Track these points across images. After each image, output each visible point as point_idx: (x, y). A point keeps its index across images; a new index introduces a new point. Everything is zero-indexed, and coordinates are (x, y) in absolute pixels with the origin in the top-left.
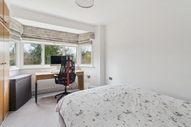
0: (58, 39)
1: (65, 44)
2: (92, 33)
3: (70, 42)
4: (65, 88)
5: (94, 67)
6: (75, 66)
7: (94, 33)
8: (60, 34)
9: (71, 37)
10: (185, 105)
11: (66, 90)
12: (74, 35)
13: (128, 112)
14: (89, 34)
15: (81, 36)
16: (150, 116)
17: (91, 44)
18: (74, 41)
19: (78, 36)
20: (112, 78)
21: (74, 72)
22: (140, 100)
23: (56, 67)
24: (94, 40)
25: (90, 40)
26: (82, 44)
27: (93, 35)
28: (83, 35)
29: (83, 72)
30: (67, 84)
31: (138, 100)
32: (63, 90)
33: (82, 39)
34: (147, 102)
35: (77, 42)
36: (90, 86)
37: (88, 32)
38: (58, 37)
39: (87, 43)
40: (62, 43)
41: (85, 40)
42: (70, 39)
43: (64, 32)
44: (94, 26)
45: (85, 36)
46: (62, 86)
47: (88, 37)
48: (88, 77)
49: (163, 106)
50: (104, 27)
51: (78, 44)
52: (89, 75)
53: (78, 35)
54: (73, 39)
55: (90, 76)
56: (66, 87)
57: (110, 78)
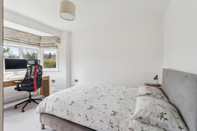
0: (14, 39)
1: (24, 46)
2: (58, 38)
3: (30, 44)
4: (29, 95)
5: (60, 71)
6: (43, 71)
7: (59, 38)
8: (17, 33)
9: (32, 38)
10: (126, 88)
11: (30, 96)
12: (35, 37)
13: (102, 96)
14: (54, 38)
15: (44, 39)
16: (113, 95)
17: (55, 48)
18: (35, 43)
19: (40, 39)
20: (77, 80)
21: (41, 77)
22: (106, 90)
23: (13, 72)
24: (59, 44)
25: (55, 44)
26: (45, 47)
27: (58, 40)
28: (47, 38)
29: (48, 77)
30: (34, 90)
31: (105, 90)
32: (28, 97)
33: (45, 42)
34: (109, 90)
35: (39, 45)
36: (55, 90)
37: (54, 36)
38: (14, 37)
39: (52, 47)
40: (19, 43)
41: (49, 44)
42: (30, 40)
43: (23, 32)
44: (60, 31)
45: (49, 40)
46: (25, 93)
47: (53, 41)
48: (52, 81)
49: (118, 90)
50: (70, 33)
51: (40, 46)
52: (53, 79)
53: (40, 37)
54: (35, 41)
55: (55, 80)
56: (30, 93)
57: (75, 80)
